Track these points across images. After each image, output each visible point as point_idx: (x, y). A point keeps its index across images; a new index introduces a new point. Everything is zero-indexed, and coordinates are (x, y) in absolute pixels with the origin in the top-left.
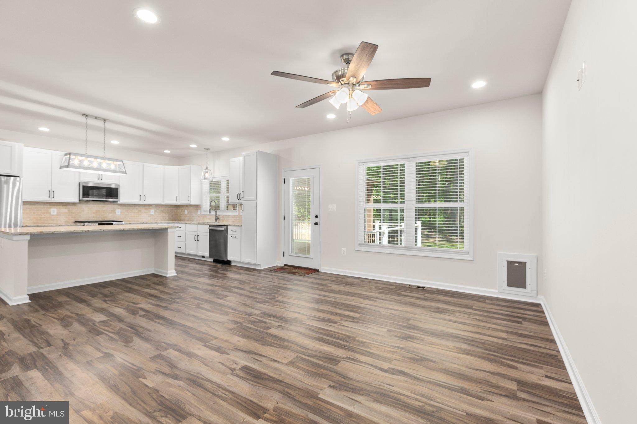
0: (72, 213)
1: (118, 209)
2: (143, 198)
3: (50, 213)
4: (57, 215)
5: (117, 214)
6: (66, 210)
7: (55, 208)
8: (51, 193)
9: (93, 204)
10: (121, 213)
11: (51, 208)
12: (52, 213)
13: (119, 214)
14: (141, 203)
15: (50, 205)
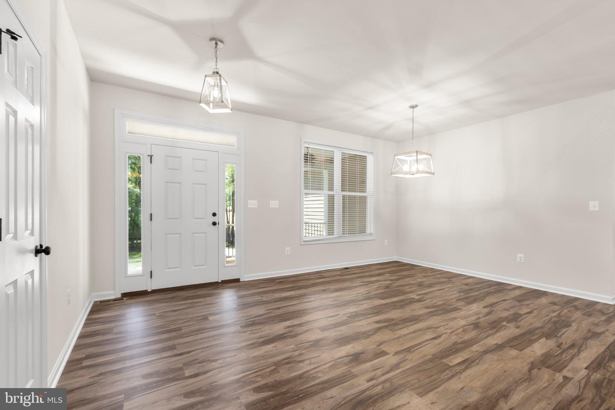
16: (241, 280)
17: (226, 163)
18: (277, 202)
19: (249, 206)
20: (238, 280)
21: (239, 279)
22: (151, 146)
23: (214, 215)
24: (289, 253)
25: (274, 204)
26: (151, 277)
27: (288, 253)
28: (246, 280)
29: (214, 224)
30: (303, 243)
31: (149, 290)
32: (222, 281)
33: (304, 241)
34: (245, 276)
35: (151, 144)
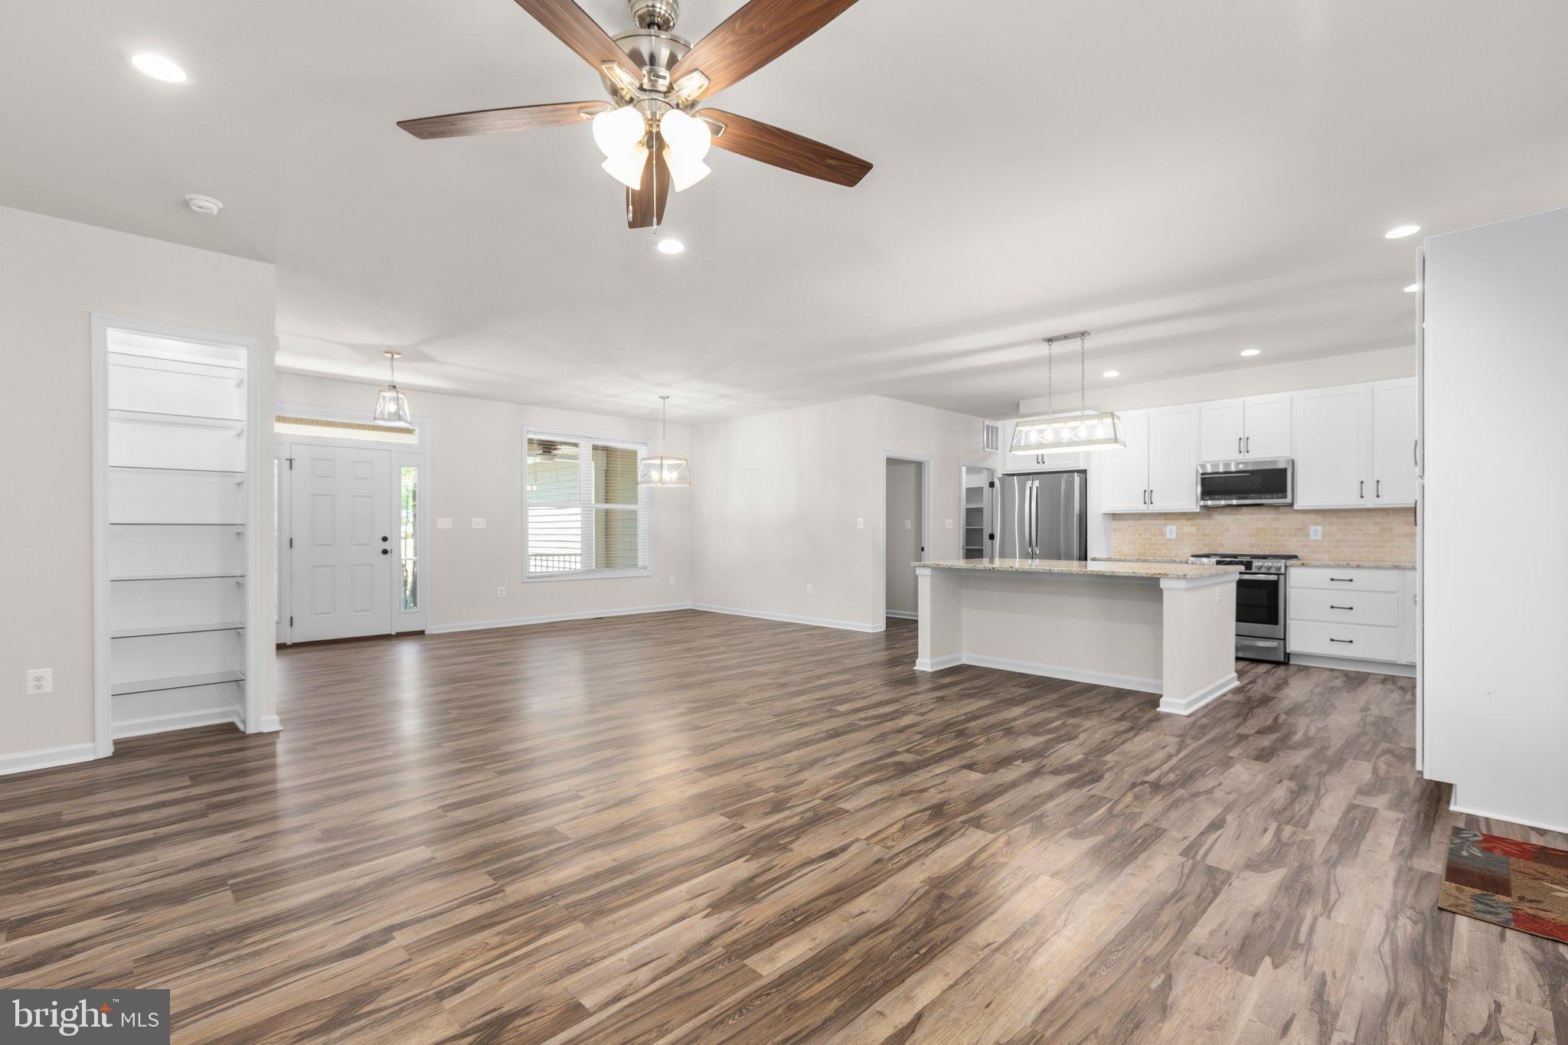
0: (1203, 535)
1: (1316, 524)
2: (1369, 489)
3: (1165, 535)
4: (1177, 540)
5: (1312, 537)
6: (1193, 530)
7: (1173, 525)
8: (1148, 496)
9: (1250, 514)
10: (1324, 535)
11: (1166, 525)
12: (1168, 536)
13: (1319, 537)
14: (1370, 502)
15: (1165, 519)
16: (427, 633)
17: (403, 466)
18: (484, 520)
19: (439, 526)
20: (421, 633)
21: (424, 631)
22: (291, 447)
23: (385, 539)
24: (504, 595)
25: (479, 523)
26: (292, 625)
27: (502, 594)
28: (434, 633)
29: (385, 552)
30: (526, 581)
31: (289, 643)
32: (397, 633)
33: (529, 578)
34: (434, 627)
35: (291, 444)
